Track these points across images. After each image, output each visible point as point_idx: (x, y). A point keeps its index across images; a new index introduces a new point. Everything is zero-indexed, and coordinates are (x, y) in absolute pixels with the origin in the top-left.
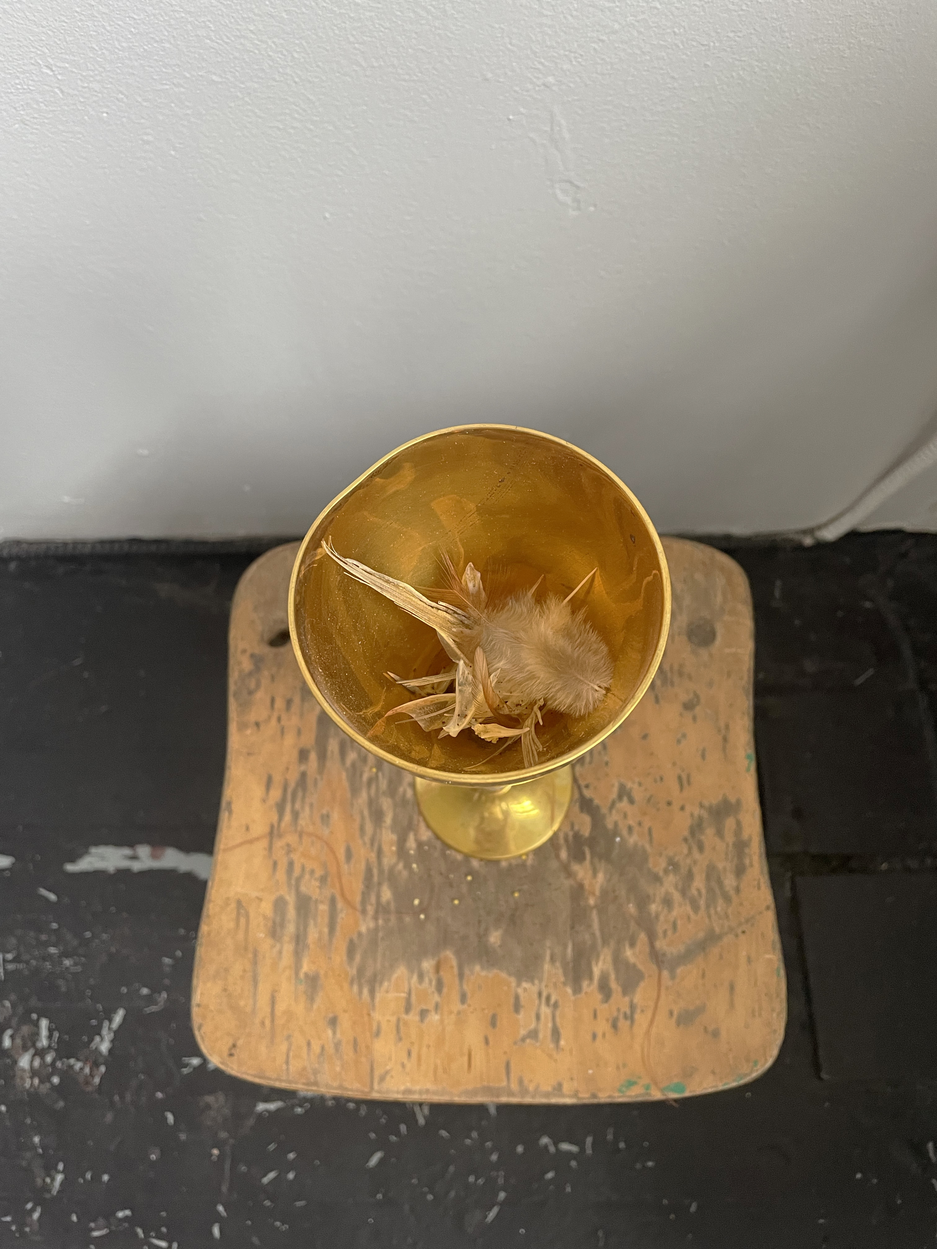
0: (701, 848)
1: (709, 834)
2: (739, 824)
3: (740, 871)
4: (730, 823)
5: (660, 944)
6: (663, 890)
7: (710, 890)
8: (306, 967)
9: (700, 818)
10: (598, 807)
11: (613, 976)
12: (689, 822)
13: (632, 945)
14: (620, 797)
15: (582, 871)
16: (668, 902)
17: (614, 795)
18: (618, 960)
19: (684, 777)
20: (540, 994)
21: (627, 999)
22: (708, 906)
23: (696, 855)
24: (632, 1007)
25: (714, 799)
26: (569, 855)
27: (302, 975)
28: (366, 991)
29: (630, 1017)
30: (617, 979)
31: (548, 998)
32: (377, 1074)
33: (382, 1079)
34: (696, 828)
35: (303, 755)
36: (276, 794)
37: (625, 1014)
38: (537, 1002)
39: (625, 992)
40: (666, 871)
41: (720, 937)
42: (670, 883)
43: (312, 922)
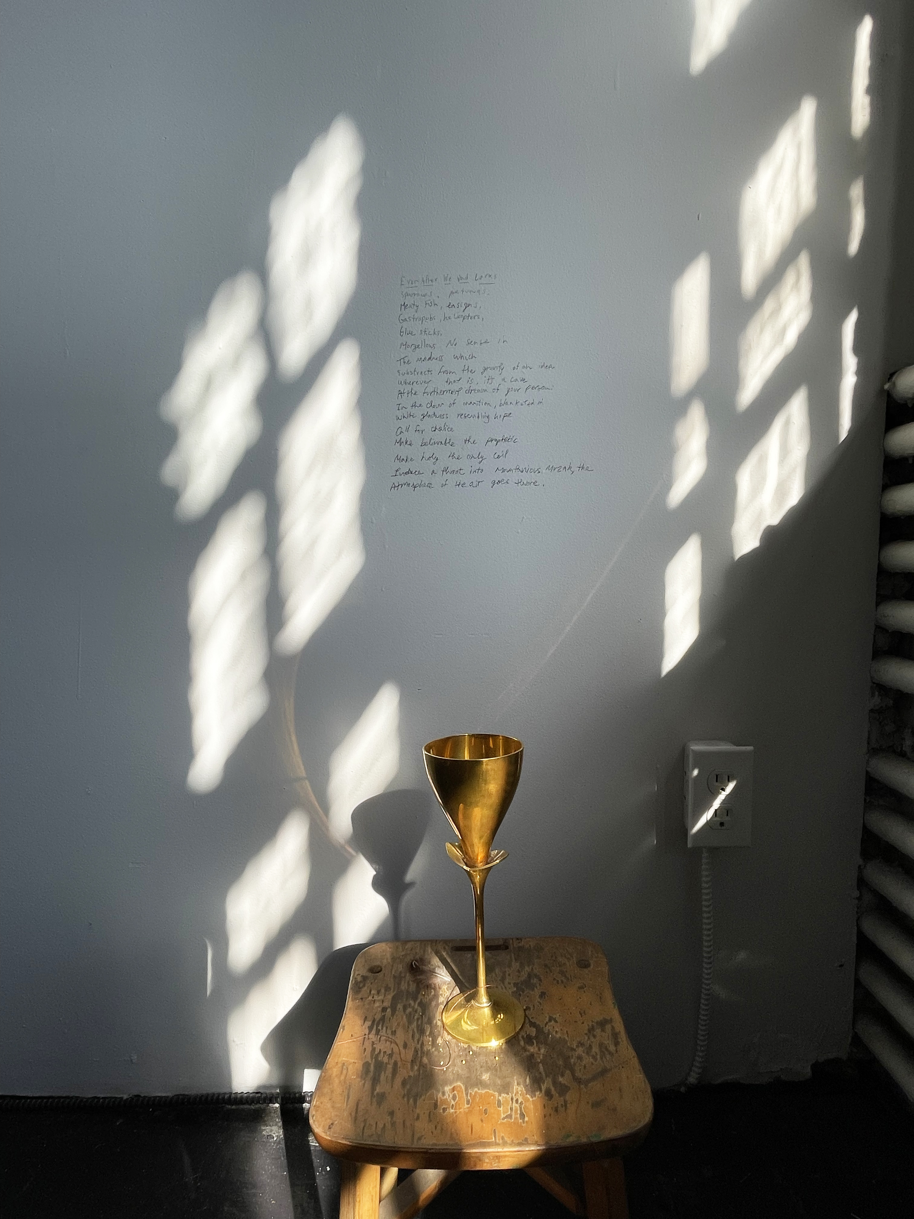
0: (594, 1036)
1: (598, 1031)
2: (613, 1028)
3: (617, 1044)
4: (608, 1027)
5: (578, 1074)
6: (577, 1053)
7: (601, 1051)
8: (378, 1090)
9: (593, 1026)
10: (539, 1025)
11: (553, 1089)
12: (587, 1027)
13: (562, 1076)
14: (550, 1020)
15: (532, 1049)
16: (580, 1058)
17: (547, 1019)
18: (555, 1083)
19: (582, 1012)
20: (512, 1099)
21: (562, 1098)
22: (601, 1058)
23: (592, 1039)
24: (565, 1102)
25: (599, 1018)
26: (524, 1043)
27: (375, 1093)
28: (411, 1100)
29: (565, 1105)
30: (555, 1090)
31: (517, 1101)
32: (416, 1137)
33: (419, 1139)
34: (591, 1030)
35: (384, 1009)
36: (368, 1023)
37: (562, 1105)
38: (511, 1102)
39: (560, 1096)
40: (577, 1046)
41: (610, 1070)
42: (580, 1051)
43: (383, 1073)
